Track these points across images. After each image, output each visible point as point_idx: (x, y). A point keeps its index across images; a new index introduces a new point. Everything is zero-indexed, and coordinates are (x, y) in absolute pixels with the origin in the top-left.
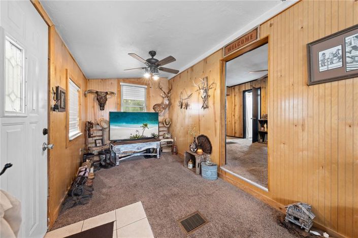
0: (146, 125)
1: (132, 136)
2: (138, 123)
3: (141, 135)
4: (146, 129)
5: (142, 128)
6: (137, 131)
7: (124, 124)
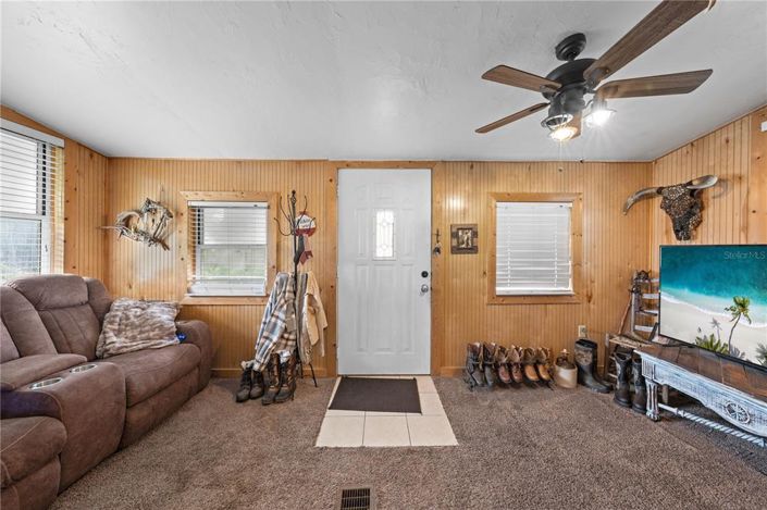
0: (743, 306)
1: (701, 336)
2: (717, 291)
3: (724, 340)
4: (743, 321)
5: (729, 315)
6: (715, 322)
7: (686, 292)
